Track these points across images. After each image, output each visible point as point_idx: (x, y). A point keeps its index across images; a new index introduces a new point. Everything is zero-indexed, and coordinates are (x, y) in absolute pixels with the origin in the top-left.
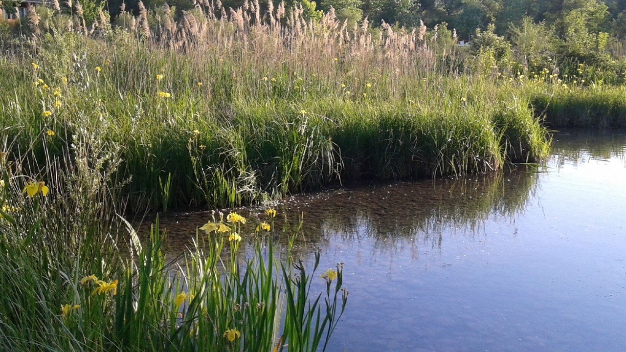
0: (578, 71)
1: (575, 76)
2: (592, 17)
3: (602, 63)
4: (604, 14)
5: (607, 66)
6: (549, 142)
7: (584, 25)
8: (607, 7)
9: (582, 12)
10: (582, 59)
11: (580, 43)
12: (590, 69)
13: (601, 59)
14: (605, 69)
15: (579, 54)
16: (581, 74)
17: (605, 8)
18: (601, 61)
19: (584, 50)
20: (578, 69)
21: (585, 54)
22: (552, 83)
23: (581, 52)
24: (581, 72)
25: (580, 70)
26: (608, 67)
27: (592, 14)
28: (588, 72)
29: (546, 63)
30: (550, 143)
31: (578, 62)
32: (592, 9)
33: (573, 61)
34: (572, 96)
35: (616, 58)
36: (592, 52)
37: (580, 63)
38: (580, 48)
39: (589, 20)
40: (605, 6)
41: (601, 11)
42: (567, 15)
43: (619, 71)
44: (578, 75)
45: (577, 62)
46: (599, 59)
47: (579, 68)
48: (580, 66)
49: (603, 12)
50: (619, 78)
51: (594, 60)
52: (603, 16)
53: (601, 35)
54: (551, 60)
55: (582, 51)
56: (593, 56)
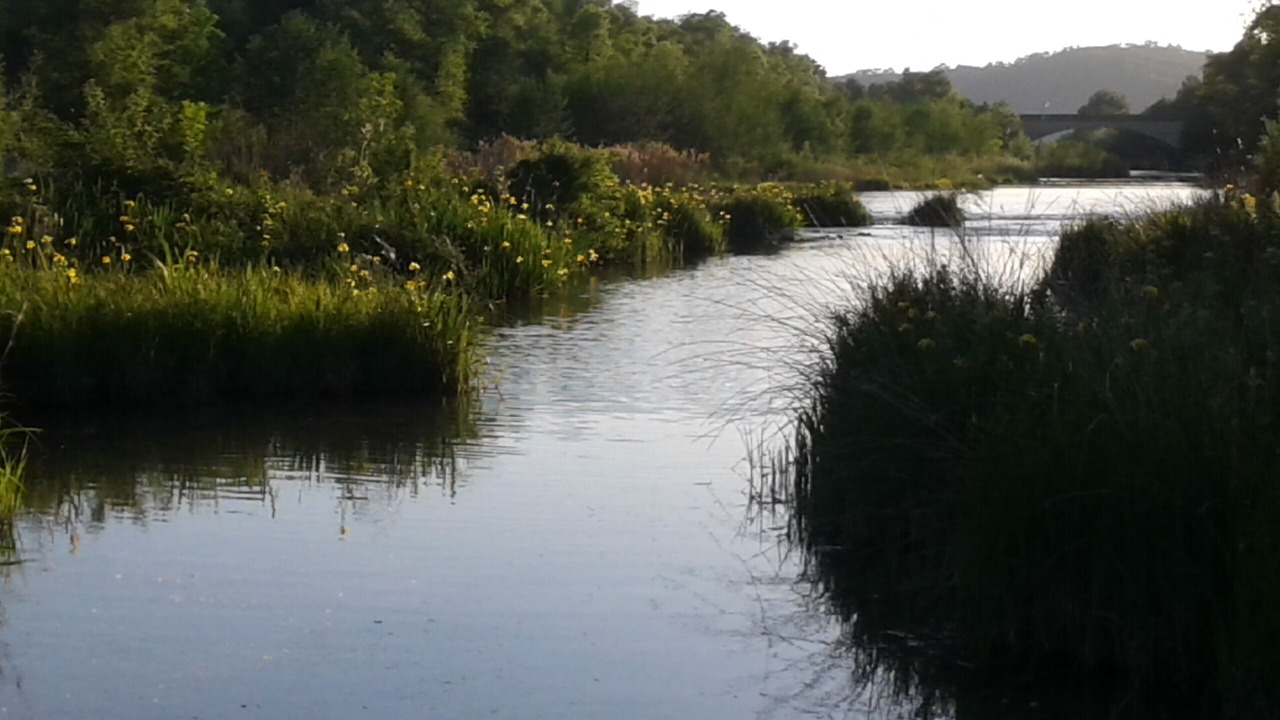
0: (123, 223)
1: (113, 239)
2: (172, 47)
3: (194, 195)
4: (208, 38)
5: (209, 207)
6: (18, 462)
7: (151, 69)
8: (216, 17)
9: (141, 30)
10: (133, 184)
11: (124, 136)
12: (159, 217)
13: (192, 184)
14: (205, 217)
15: (122, 170)
16: (132, 232)
17: (209, 19)
18: (192, 190)
19: (139, 157)
20: (124, 218)
21: (140, 167)
22: (34, 262)
23: (131, 163)
24: (131, 227)
25: (125, 218)
26: (214, 210)
27: (171, 36)
28: (152, 224)
29: (18, 199)
30: (22, 465)
31: (122, 194)
32: (169, 21)
33: (106, 190)
34: (100, 304)
35: (239, 179)
36: (161, 162)
37: (129, 199)
38: (125, 149)
39: (164, 55)
40: (208, 12)
41: (196, 29)
42: (95, 40)
43: (248, 220)
44: (123, 236)
45: (116, 194)
46: (185, 183)
47: (126, 215)
48: (126, 206)
49: (206, 30)
50: (249, 243)
51: (170, 187)
52: (204, 43)
53: (189, 108)
54: (34, 187)
55: (134, 159)
56: (165, 174)
